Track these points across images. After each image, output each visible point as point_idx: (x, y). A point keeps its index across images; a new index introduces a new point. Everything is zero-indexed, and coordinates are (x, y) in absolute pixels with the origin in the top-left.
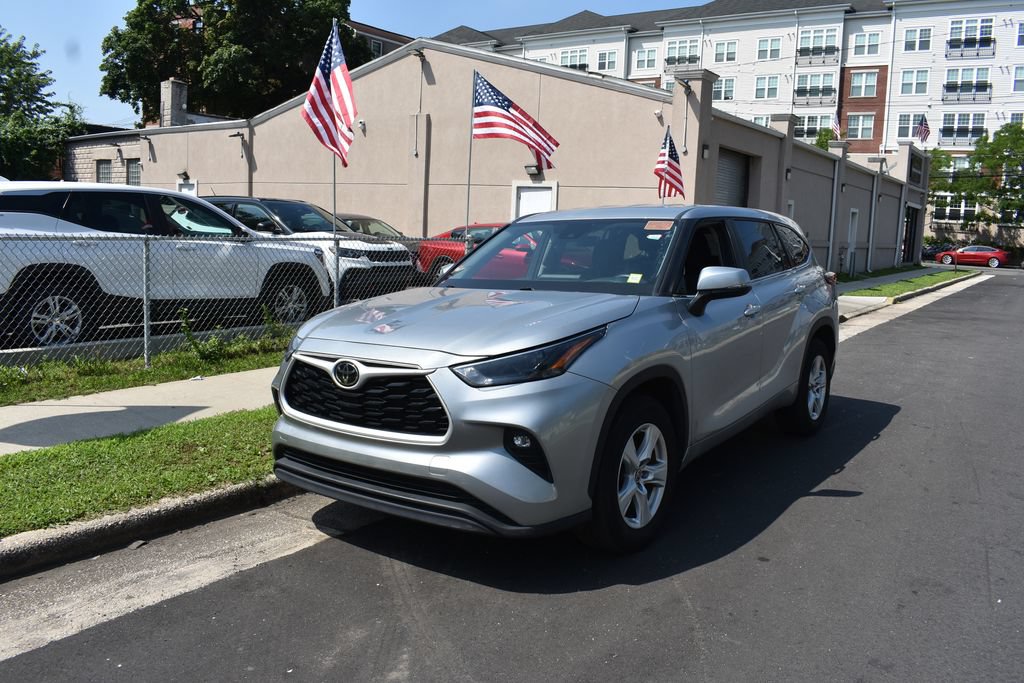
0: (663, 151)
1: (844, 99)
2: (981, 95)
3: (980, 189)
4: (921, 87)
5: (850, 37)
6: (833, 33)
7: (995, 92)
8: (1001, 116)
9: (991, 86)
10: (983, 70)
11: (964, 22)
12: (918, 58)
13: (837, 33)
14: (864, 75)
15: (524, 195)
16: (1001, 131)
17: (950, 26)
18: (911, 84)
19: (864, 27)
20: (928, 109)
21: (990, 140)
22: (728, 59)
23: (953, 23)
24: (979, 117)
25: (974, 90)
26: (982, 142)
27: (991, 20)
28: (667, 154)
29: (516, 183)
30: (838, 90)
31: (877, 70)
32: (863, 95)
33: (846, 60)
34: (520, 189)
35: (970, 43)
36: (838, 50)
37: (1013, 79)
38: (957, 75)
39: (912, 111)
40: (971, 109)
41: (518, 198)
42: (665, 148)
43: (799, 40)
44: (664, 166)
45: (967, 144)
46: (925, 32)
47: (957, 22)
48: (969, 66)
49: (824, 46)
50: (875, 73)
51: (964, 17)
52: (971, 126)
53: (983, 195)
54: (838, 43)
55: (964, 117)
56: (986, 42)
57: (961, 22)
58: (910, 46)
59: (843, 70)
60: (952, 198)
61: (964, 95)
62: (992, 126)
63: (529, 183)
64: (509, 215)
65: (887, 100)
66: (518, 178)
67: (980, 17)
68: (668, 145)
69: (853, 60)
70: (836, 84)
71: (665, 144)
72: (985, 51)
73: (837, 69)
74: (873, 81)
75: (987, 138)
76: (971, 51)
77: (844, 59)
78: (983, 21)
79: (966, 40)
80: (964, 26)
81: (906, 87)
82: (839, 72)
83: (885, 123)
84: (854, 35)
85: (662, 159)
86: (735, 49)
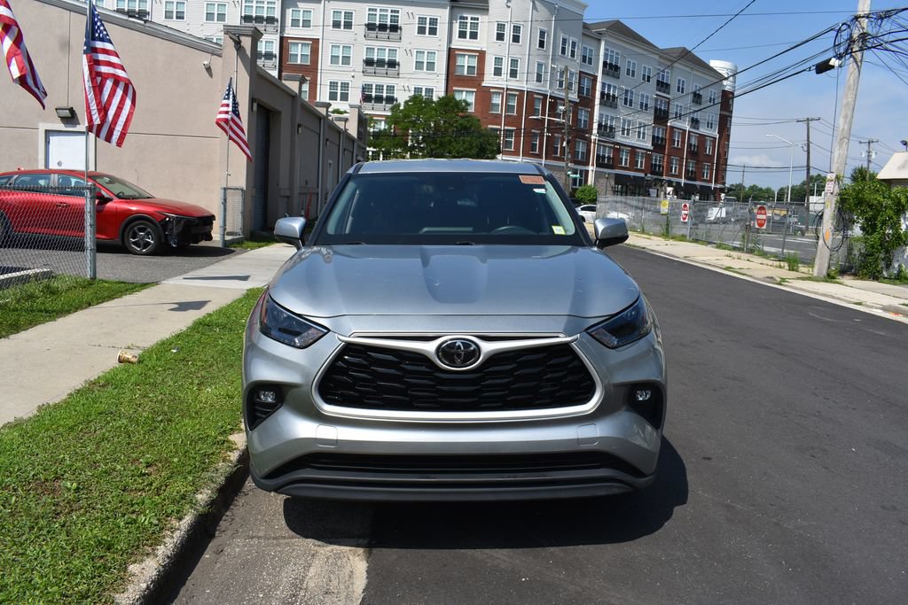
0: (225, 102)
1: (283, 64)
2: (391, 71)
3: (396, 146)
4: (346, 60)
5: (287, 10)
6: (272, 6)
7: (402, 69)
8: (406, 89)
9: (399, 65)
10: (393, 51)
11: (378, 10)
12: (342, 36)
13: (276, 6)
14: (300, 45)
15: (52, 139)
16: (409, 101)
17: (367, 12)
18: (338, 57)
19: (298, 3)
20: (352, 79)
21: (402, 108)
22: (177, 18)
23: (369, 9)
24: (391, 88)
25: (386, 66)
26: (395, 108)
27: (398, 12)
28: (231, 105)
29: (43, 127)
30: (278, 56)
31: (311, 42)
32: (299, 62)
33: (284, 30)
34: (48, 133)
35: (383, 27)
36: (277, 21)
37: (415, 60)
38: (384, 53)
39: (340, 79)
40: (385, 82)
41: (47, 142)
42: (228, 99)
43: (243, 7)
44: (228, 117)
45: (382, 111)
46: (349, 15)
47: (384, 10)
48: (382, 47)
49: (254, 15)
50: (308, 44)
51: (378, 6)
52: (385, 95)
53: (399, 150)
54: (277, 15)
55: (380, 88)
56: (395, 28)
57: (376, 10)
58: (336, 25)
59: (282, 39)
60: (373, 152)
61: (379, 70)
62: (402, 97)
63: (61, 127)
64: (36, 160)
65: (319, 68)
66: (45, 121)
67: (390, 7)
68: (231, 96)
69: (290, 32)
70: (276, 51)
71: (228, 95)
72: (394, 35)
73: (277, 37)
74: (307, 51)
75: (399, 105)
76: (383, 35)
77: (283, 30)
78: (392, 11)
79: (380, 24)
80: (378, 13)
81: (334, 59)
82: (278, 40)
83: (318, 86)
84: (291, 10)
85: (225, 109)
86: (185, 9)
